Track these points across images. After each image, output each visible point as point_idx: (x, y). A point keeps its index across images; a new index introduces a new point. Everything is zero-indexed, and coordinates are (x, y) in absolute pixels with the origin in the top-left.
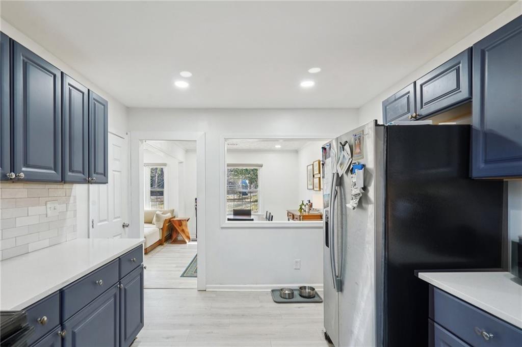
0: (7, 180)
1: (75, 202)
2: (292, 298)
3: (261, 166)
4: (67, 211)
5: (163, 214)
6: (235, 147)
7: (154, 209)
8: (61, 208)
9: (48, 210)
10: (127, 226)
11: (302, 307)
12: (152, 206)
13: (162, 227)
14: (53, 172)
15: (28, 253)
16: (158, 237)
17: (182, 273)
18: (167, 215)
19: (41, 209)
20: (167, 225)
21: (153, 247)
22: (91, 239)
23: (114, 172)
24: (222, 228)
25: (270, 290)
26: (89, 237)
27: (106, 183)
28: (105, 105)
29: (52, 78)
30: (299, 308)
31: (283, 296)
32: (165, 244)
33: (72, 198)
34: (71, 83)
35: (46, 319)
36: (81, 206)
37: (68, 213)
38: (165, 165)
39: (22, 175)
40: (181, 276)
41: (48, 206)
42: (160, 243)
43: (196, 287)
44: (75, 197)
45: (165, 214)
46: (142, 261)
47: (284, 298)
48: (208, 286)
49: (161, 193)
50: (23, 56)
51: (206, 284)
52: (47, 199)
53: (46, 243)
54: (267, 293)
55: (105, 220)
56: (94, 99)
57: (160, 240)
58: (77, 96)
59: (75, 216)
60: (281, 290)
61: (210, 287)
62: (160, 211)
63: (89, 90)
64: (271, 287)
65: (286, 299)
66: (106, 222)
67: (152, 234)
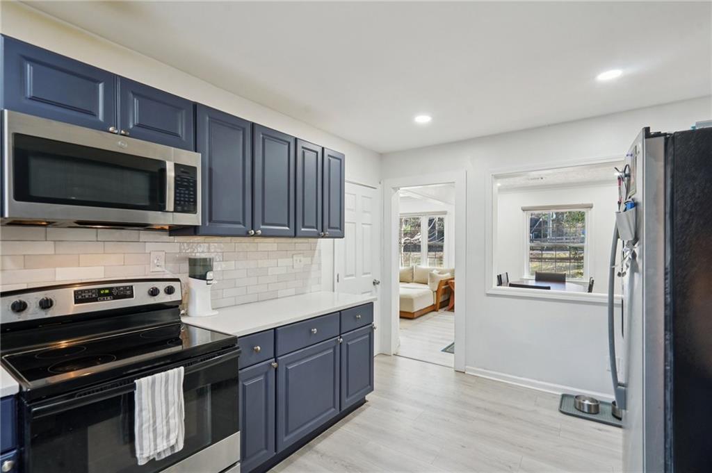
0: (249, 237)
1: (320, 256)
2: (596, 414)
3: (590, 207)
4: (312, 264)
5: (439, 273)
6: (540, 182)
7: (432, 267)
8: (306, 260)
9: (295, 261)
10: (378, 283)
11: (608, 431)
12: (430, 264)
13: (436, 289)
14: (287, 228)
15: (277, 298)
16: (431, 301)
17: (445, 347)
18: (445, 275)
19: (288, 261)
20: (443, 287)
21: (423, 313)
22: (336, 293)
23: (364, 226)
24: (488, 295)
25: (560, 394)
26: (334, 291)
27: (343, 237)
28: (341, 160)
29: (287, 146)
30: (599, 430)
31: (577, 407)
32: (440, 311)
33: (317, 252)
34: (305, 146)
35: (259, 348)
36: (326, 260)
37: (313, 266)
38: (445, 213)
39: (259, 232)
40: (442, 351)
41: (295, 258)
42: (433, 309)
43: (453, 366)
44: (320, 250)
45: (443, 274)
46: (373, 321)
47: (578, 410)
48: (467, 367)
49: (441, 248)
50: (263, 134)
51: (466, 365)
52: (293, 252)
53: (292, 291)
54: (554, 396)
55: (352, 275)
56: (329, 156)
57: (433, 305)
58: (310, 157)
59: (320, 269)
60: (576, 397)
61: (471, 370)
62: (437, 270)
63: (323, 148)
64: (565, 390)
65: (583, 412)
66: (354, 277)
67: (422, 297)
